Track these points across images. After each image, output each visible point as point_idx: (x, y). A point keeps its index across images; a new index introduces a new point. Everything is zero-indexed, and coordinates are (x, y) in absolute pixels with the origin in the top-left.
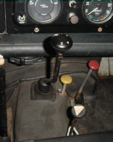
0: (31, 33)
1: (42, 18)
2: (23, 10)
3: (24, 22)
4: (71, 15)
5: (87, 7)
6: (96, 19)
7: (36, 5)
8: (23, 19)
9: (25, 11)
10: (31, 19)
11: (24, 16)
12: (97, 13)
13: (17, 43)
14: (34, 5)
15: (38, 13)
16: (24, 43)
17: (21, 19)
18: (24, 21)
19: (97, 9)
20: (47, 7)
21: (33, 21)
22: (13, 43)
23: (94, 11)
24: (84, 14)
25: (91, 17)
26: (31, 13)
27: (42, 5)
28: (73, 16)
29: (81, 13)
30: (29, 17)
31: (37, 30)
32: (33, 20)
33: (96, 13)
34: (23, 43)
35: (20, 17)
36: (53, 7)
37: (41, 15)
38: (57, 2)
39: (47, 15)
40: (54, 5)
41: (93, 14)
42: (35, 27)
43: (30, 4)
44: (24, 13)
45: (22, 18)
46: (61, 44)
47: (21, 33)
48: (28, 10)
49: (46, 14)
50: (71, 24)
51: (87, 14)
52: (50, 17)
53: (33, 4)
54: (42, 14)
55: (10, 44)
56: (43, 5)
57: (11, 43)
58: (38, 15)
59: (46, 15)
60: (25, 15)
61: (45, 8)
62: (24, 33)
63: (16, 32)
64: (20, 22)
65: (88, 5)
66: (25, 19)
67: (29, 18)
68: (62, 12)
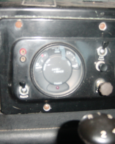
0: (39, 112)
1: (54, 89)
2: (26, 77)
3: (27, 96)
4: (99, 82)
8: (26, 92)
9: (29, 79)
10: (38, 90)
11: (26, 87)
13: (17, 128)
14: (42, 69)
15: (48, 82)
16: (28, 127)
17: (22, 92)
18: (27, 94)
20: (63, 71)
21: (41, 94)
22: (11, 129)
26: (37, 81)
27: (54, 69)
28: (102, 84)
30: (35, 89)
31: (47, 107)
32: (40, 92)
34: (26, 129)
35: (20, 88)
36: (72, 71)
37: (53, 84)
39: (63, 83)
40: (72, 68)
42: (44, 103)
44: (27, 82)
45: (24, 90)
47: (23, 113)
48: (33, 77)
49: (61, 83)
52: (66, 88)
53: (41, 67)
54: (55, 83)
55: (6, 130)
56: (56, 69)
57: (8, 129)
58: (49, 85)
59: (61, 85)
60: (29, 85)
62: (27, 113)
63: (16, 112)
64: (21, 97)
66: (28, 90)
68: (86, 79)
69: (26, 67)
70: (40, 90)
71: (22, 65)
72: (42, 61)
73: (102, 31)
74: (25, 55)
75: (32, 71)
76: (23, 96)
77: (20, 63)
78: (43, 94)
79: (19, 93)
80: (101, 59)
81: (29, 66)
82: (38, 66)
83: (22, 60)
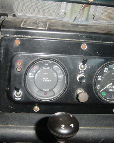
0: (29, 112)
1: (43, 95)
2: (21, 84)
3: (21, 99)
4: (79, 91)
5: (99, 82)
6: (110, 98)
7: (37, 78)
8: (20, 95)
9: (23, 85)
10: (30, 94)
11: (20, 91)
12: (112, 90)
13: (12, 124)
14: (34, 78)
15: (38, 88)
16: (21, 124)
17: (17, 95)
18: (21, 97)
19: (111, 85)
20: (50, 81)
22: (7, 124)
23: (107, 87)
24: (95, 91)
25: (104, 94)
26: (29, 87)
27: (43, 79)
28: (81, 92)
29: (92, 89)
30: (27, 93)
31: (37, 109)
32: (31, 96)
33: (110, 90)
34: (19, 125)
35: (16, 92)
36: (57, 82)
37: (42, 91)
38: (62, 76)
39: (50, 90)
40: (58, 78)
41: (107, 91)
42: (35, 105)
43: (29, 77)
44: (21, 87)
45: (18, 93)
46: (62, 128)
47: (17, 112)
48: (26, 83)
50: (80, 102)
51: (100, 91)
52: (53, 94)
53: (33, 76)
54: (44, 90)
56: (45, 79)
57: (4, 124)
58: (38, 91)
59: (48, 91)
60: (22, 90)
61: (47, 82)
62: (20, 113)
63: (11, 111)
64: (16, 98)
65: (100, 79)
66: (22, 94)
68: (68, 88)
69: (21, 75)
70: (31, 94)
71: (18, 73)
72: (34, 71)
73: (84, 51)
74: (21, 66)
75: (26, 79)
76: (17, 98)
77: (17, 72)
78: (34, 98)
79: (14, 95)
80: (82, 72)
82: (31, 76)
83: (18, 70)
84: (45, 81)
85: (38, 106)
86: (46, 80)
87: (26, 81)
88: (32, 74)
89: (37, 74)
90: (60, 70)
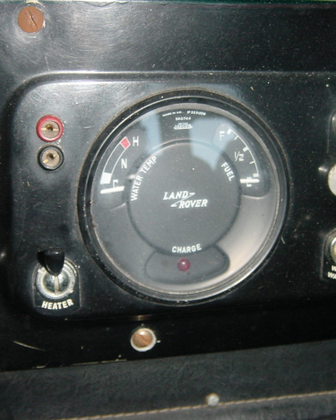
1: (171, 272)
2: (64, 230)
3: (70, 302)
7: (142, 195)
8: (65, 285)
9: (76, 234)
10: (114, 278)
11: (68, 269)
14: (125, 196)
15: (151, 245)
16: (72, 412)
17: (50, 286)
18: (70, 296)
20: (205, 202)
21: (121, 290)
27: (172, 196)
30: (99, 271)
31: (145, 339)
32: (121, 285)
34: (67, 417)
36: (239, 202)
37: (170, 254)
38: (257, 175)
39: (205, 249)
40: (241, 189)
42: (137, 325)
43: (103, 192)
44: (69, 249)
45: (57, 280)
47: (54, 364)
48: (92, 226)
49: (198, 247)
52: (217, 263)
53: (121, 188)
54: (177, 249)
56: (179, 195)
58: (151, 255)
60: (76, 261)
63: (25, 362)
64: (45, 305)
66: (72, 280)
67: (98, 277)
69: (64, 187)
71: (47, 180)
72: (124, 164)
74: (59, 143)
75: (88, 205)
76: (53, 301)
77: (40, 175)
78: (132, 291)
79: (37, 290)
81: (75, 185)
82: (110, 186)
83: (45, 161)
84: (183, 205)
85: (148, 324)
86: (184, 200)
87: (89, 214)
88: (113, 179)
89: (142, 174)
90: (246, 149)
